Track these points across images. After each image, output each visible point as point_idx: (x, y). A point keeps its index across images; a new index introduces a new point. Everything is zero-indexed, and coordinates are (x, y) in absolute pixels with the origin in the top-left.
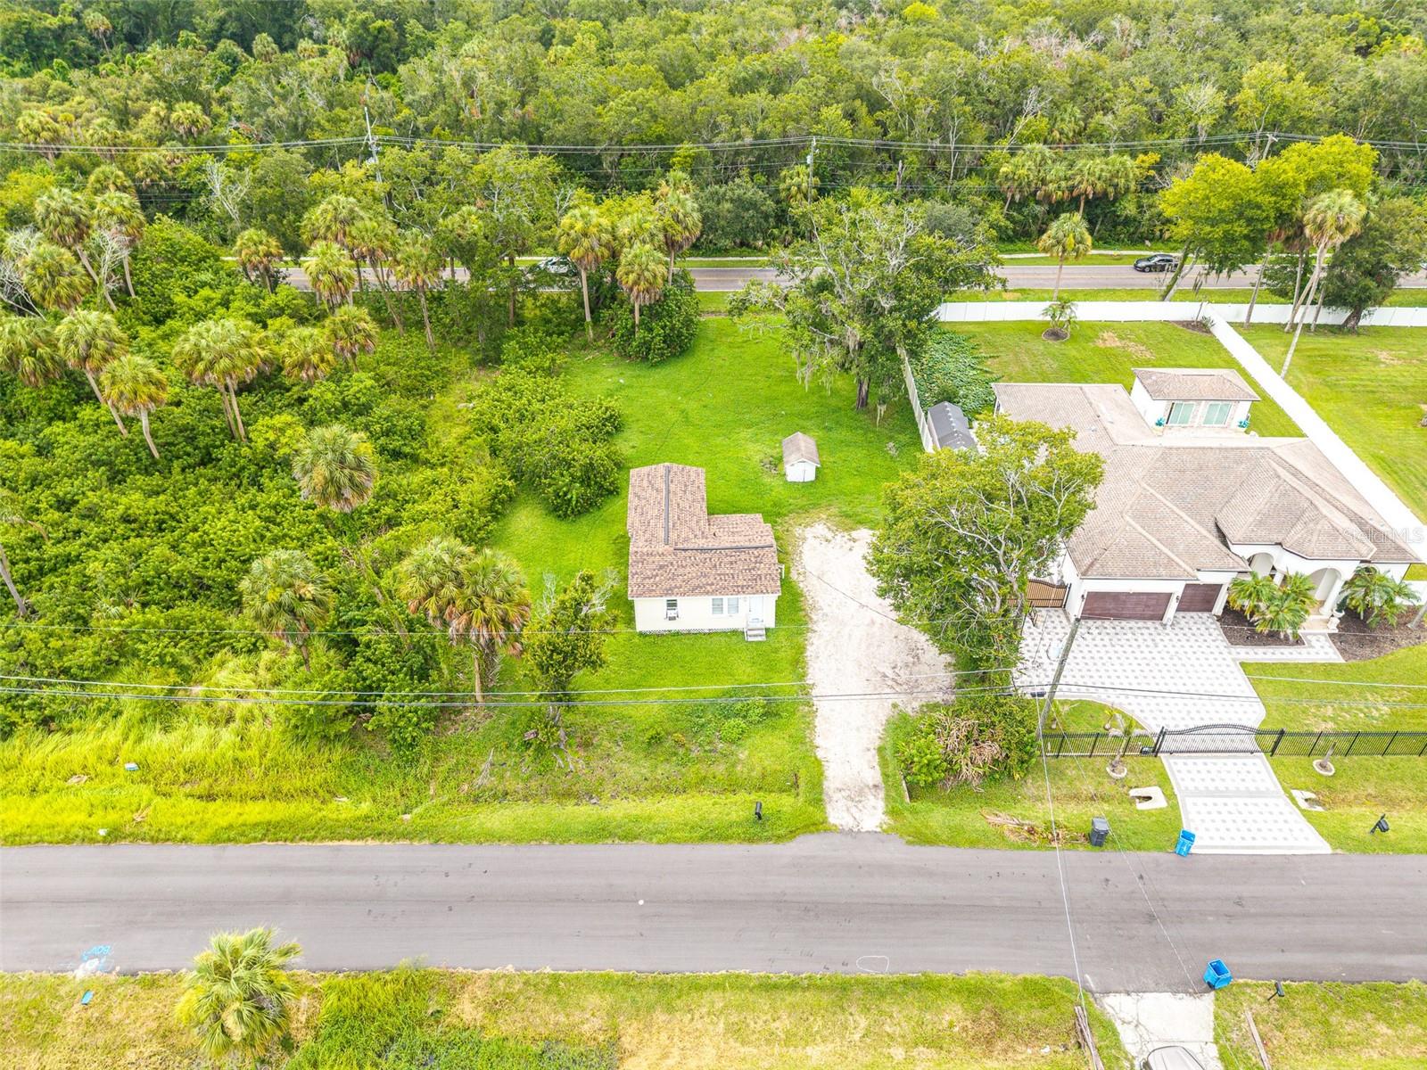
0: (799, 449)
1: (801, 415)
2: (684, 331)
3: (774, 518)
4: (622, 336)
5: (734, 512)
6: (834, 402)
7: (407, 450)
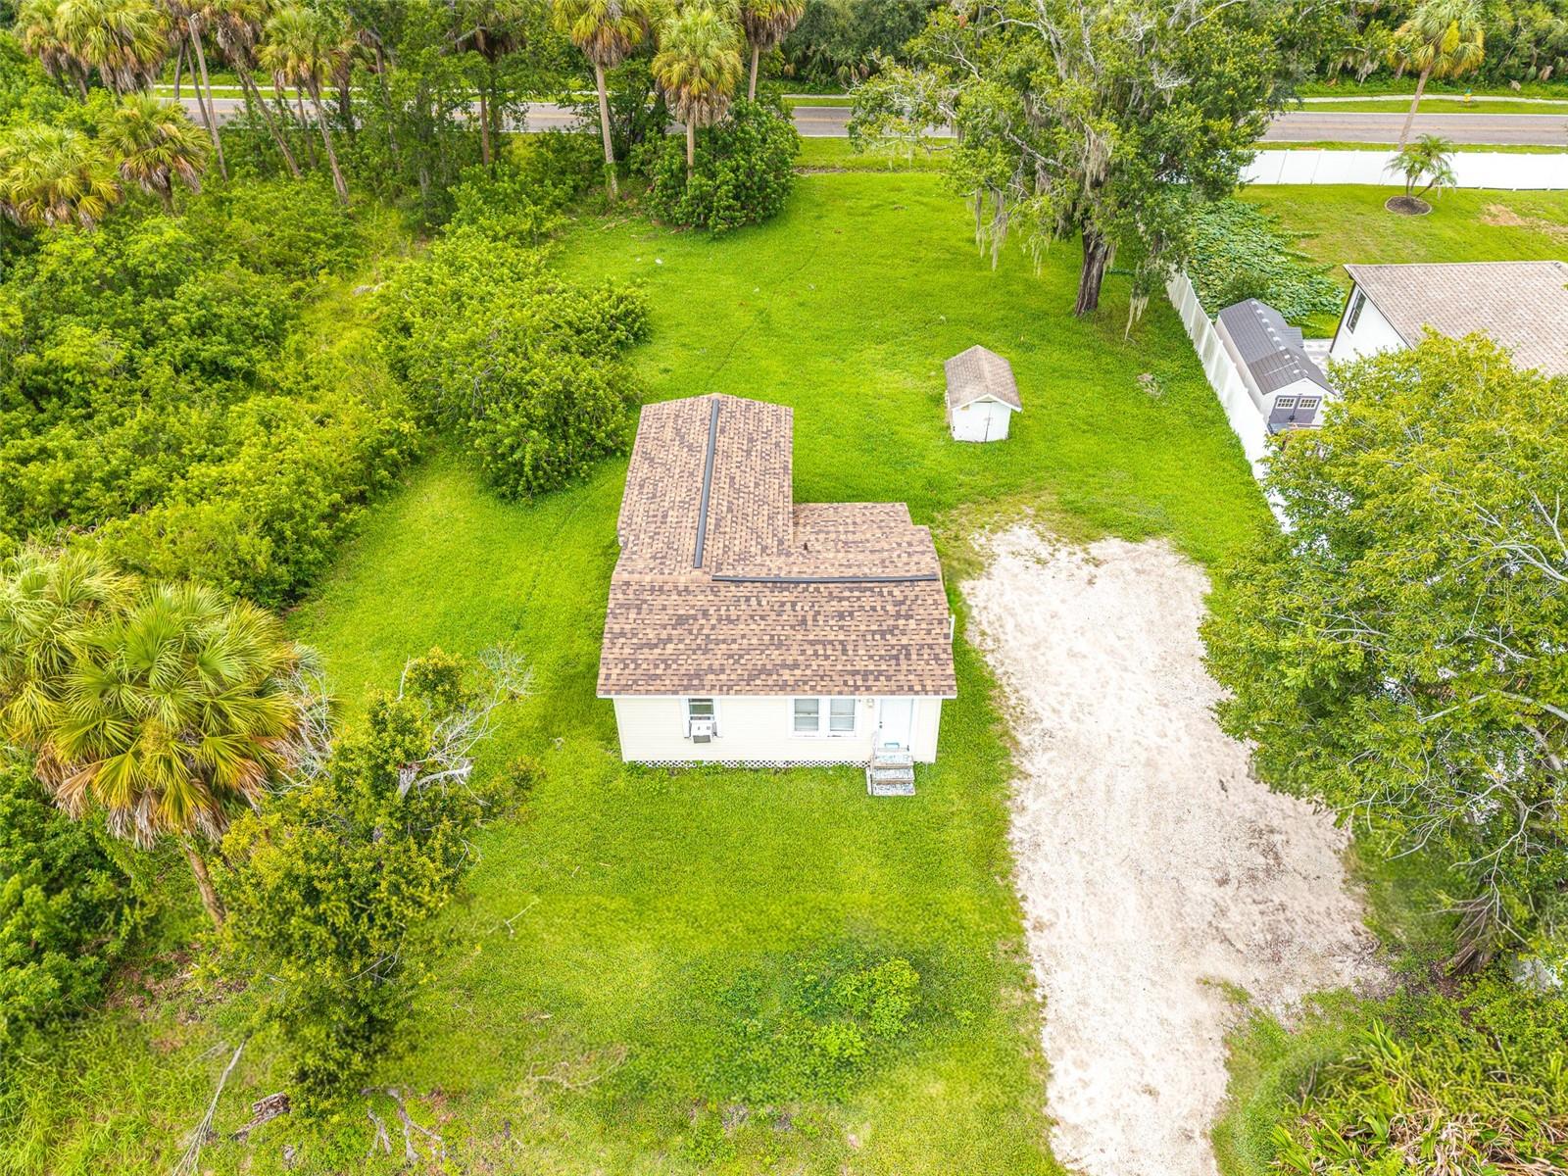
0: (979, 377)
1: (973, 322)
2: (771, 177)
3: (928, 511)
4: (665, 186)
5: (850, 498)
6: (1034, 303)
7: (236, 362)
